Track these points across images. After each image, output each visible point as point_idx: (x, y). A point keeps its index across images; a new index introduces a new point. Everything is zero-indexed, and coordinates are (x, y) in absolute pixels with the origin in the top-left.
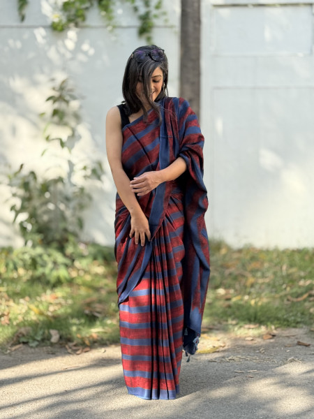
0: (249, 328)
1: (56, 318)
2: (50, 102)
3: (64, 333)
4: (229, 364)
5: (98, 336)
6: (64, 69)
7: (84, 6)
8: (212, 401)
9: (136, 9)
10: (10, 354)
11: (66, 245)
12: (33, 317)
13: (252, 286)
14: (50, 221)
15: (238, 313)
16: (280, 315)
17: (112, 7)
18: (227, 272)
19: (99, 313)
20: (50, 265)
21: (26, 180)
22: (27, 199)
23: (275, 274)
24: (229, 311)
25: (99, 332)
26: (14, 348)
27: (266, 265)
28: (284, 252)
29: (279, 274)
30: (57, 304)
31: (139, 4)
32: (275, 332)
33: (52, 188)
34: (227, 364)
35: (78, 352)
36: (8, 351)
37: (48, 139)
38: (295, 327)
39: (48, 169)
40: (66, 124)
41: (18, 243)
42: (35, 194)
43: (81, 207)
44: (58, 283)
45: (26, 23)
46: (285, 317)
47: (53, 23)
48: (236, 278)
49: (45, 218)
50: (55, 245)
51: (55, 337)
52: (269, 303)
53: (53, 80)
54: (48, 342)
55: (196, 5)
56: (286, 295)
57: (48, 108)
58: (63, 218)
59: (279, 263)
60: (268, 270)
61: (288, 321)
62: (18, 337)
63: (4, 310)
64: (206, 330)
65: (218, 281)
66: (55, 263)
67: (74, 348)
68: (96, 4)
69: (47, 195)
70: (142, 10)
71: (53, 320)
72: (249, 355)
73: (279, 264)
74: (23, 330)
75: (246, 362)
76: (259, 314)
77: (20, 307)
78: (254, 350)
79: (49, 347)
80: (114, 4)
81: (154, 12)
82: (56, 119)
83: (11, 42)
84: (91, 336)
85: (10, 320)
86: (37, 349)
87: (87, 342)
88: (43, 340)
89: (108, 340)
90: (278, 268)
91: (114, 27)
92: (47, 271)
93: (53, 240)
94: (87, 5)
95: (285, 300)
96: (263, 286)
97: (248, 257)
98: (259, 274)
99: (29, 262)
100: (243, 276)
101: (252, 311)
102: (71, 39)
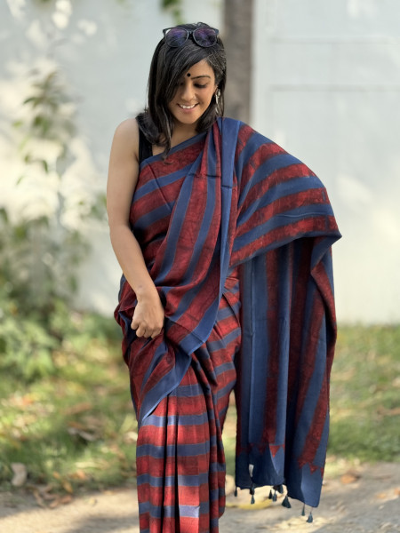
1: (25, 441)
2: (28, 107)
3: (34, 468)
5: (86, 474)
6: (51, 56)
11: (51, 315)
14: (30, 280)
16: (367, 442)
19: (91, 432)
23: (357, 366)
25: (88, 468)
29: (363, 367)
30: (31, 413)
32: (360, 469)
33: (32, 232)
35: (53, 505)
37: (27, 159)
38: (390, 461)
39: (26, 206)
40: (53, 138)
43: (75, 260)
46: (376, 443)
49: (23, 275)
50: (36, 316)
51: (19, 478)
52: (351, 418)
53: (35, 72)
54: (8, 484)
56: (375, 405)
57: (27, 114)
58: (49, 275)
59: (364, 347)
61: (380, 451)
66: (34, 345)
67: (48, 496)
69: (25, 244)
71: (19, 446)
73: (364, 350)
79: (10, 494)
82: (38, 130)
84: (76, 475)
87: (68, 487)
89: (102, 482)
90: (361, 357)
93: (34, 308)
95: (375, 413)
102: (61, 11)
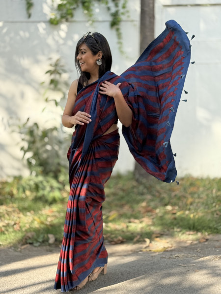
0: (189, 234)
1: (52, 226)
2: (48, 74)
3: (58, 236)
4: (176, 260)
6: (58, 51)
7: (72, 7)
8: (163, 286)
9: (109, 9)
10: (20, 252)
11: (59, 174)
12: (36, 225)
13: (191, 204)
14: (48, 158)
15: (181, 223)
16: (211, 225)
17: (92, 7)
18: (173, 194)
20: (48, 189)
21: (31, 129)
22: (32, 143)
23: (207, 195)
24: (175, 222)
26: (23, 247)
27: (201, 189)
28: (214, 180)
29: (210, 195)
30: (53, 216)
31: (111, 5)
32: (208, 237)
33: (49, 135)
34: (174, 260)
36: (19, 249)
37: (47, 100)
39: (46, 122)
40: (59, 90)
41: (26, 173)
42: (38, 139)
44: (54, 201)
45: (32, 19)
46: (215, 226)
47: (51, 19)
48: (179, 198)
49: (45, 156)
50: (51, 174)
51: (52, 240)
52: (203, 216)
53: (50, 59)
54: (47, 243)
55: (151, 5)
56: (215, 211)
57: (47, 78)
58: (57, 156)
59: (211, 187)
60: (202, 193)
61: (217, 229)
62: (26, 239)
63: (16, 220)
64: (158, 235)
65: (167, 200)
66: (52, 187)
68: (80, 5)
69: (46, 140)
70: (113, 10)
71: (50, 228)
72: (189, 253)
73: (210, 189)
74: (29, 235)
75: (187, 258)
76: (196, 224)
77: (27, 218)
78: (193, 250)
79: (48, 247)
80: (93, 5)
81: (121, 10)
82: (52, 86)
83: (22, 33)
85: (20, 227)
86: (39, 248)
88: (43, 242)
90: (209, 192)
91: (93, 21)
92: (46, 192)
93: (50, 171)
94: (75, 6)
95: (215, 214)
96: (199, 204)
97: (188, 183)
98: (196, 196)
99: (33, 186)
100: (185, 197)
101: (191, 222)
102: (63, 30)
